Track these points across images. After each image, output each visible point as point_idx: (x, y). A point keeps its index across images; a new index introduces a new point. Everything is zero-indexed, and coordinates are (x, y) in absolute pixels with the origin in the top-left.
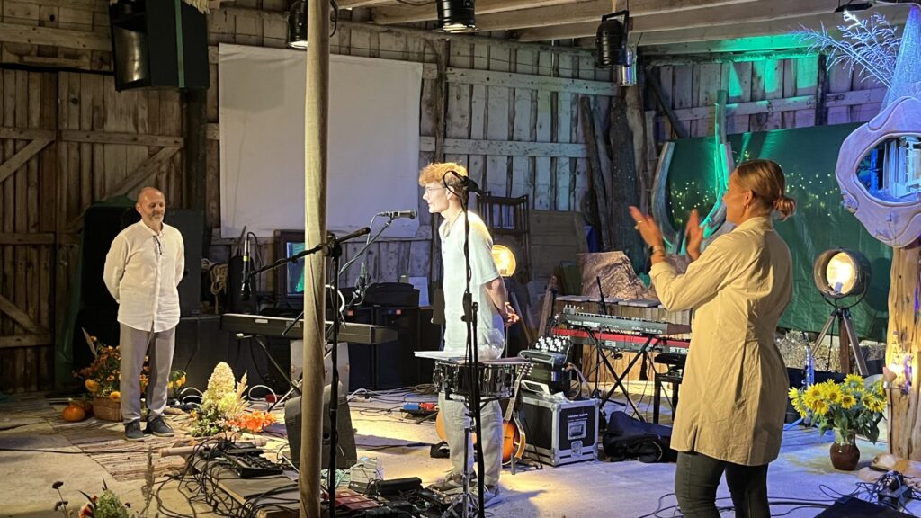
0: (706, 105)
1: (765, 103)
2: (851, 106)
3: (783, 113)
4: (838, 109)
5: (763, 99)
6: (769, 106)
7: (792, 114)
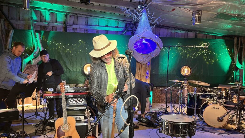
0: (23, 20)
1: (46, 23)
2: (74, 28)
3: (52, 27)
4: (70, 28)
5: (46, 22)
6: (48, 24)
7: (55, 28)
